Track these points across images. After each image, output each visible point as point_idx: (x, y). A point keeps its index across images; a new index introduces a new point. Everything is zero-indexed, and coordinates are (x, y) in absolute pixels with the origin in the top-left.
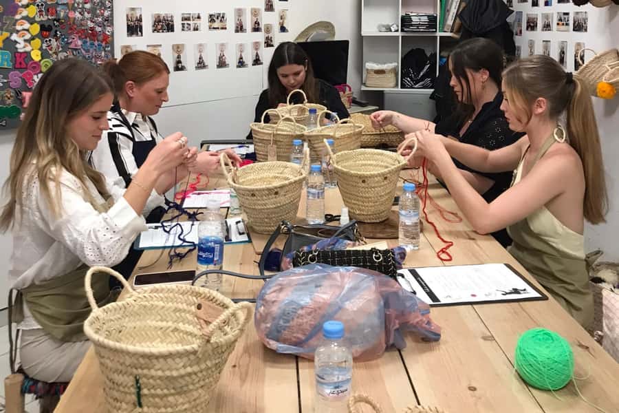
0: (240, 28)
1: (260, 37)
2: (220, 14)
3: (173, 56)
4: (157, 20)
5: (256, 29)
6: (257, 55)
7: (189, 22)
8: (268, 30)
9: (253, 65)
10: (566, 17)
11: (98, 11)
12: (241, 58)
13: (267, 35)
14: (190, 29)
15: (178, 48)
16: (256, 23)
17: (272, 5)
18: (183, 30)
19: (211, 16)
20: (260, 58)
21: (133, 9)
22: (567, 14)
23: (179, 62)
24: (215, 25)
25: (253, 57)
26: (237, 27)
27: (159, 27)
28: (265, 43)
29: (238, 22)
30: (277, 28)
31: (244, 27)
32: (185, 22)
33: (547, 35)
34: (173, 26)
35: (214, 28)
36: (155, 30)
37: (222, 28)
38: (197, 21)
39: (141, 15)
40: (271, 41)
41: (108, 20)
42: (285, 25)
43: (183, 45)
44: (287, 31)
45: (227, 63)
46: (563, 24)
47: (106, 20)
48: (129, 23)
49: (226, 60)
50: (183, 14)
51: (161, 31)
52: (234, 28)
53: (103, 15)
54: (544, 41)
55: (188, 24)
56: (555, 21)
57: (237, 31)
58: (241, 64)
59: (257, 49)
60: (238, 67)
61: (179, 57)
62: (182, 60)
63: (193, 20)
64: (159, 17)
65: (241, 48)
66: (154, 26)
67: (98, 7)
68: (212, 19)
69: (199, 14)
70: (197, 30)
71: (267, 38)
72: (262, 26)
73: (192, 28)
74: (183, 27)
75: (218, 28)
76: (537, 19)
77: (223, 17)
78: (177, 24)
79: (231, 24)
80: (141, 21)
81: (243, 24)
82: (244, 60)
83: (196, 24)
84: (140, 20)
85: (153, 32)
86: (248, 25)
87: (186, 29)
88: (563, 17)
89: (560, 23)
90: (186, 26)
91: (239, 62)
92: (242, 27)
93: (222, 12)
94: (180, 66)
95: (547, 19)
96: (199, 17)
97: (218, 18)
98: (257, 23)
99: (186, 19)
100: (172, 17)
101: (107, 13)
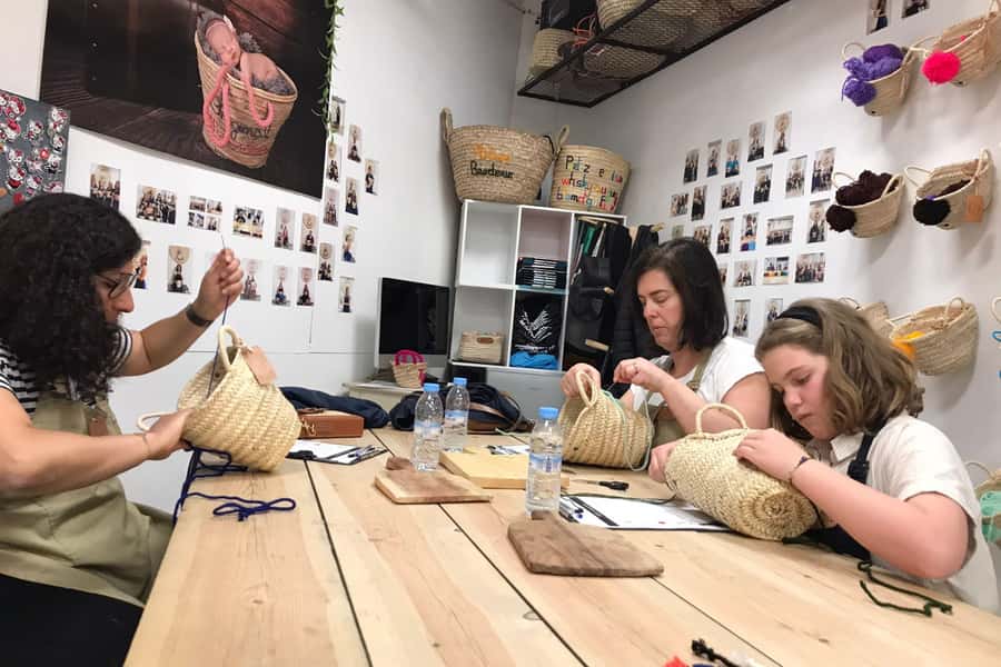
0: (283, 241)
1: (313, 261)
2: (253, 211)
3: (169, 265)
4: (147, 198)
5: (308, 248)
6: (306, 289)
7: (202, 214)
8: (326, 252)
9: (298, 304)
10: (783, 263)
11: (36, 151)
12: (281, 290)
13: (323, 261)
14: (202, 225)
15: (179, 253)
16: (308, 238)
17: (334, 216)
18: (190, 224)
19: (239, 211)
20: (310, 296)
21: (105, 169)
22: (786, 259)
23: (178, 277)
24: (245, 227)
25: (298, 292)
26: (279, 239)
27: (150, 210)
28: (320, 272)
29: (282, 231)
30: (338, 253)
31: (290, 241)
32: (196, 212)
33: (743, 292)
34: (173, 213)
35: (242, 232)
36: (141, 214)
37: (255, 235)
38: (215, 215)
39: (118, 183)
40: (329, 272)
41: (54, 172)
42: (350, 251)
43: (187, 250)
44: (354, 261)
45: (257, 293)
46: (776, 274)
47: (50, 171)
48: (95, 192)
49: (257, 290)
50: (193, 197)
51: (151, 218)
52: (273, 240)
53: (44, 160)
54: (737, 301)
55: (199, 216)
56: (761, 270)
57: (278, 245)
58: (280, 299)
59: (306, 280)
60: (276, 303)
61: (178, 268)
62: (183, 274)
63: (209, 212)
64: (150, 193)
65: (282, 272)
66: (140, 207)
67: (36, 143)
68: (240, 216)
69: (220, 203)
70: (214, 229)
71: (323, 266)
72: (317, 244)
73: (205, 226)
74: (191, 219)
75: (248, 233)
76: (726, 271)
77: (258, 217)
78: (182, 213)
79: (270, 230)
80: (118, 193)
81: (289, 236)
82: (285, 293)
83: (212, 219)
84: (116, 191)
85: (138, 217)
86: (297, 240)
87: (195, 223)
88: (775, 264)
89: (770, 272)
90: (196, 218)
91: (278, 296)
92: (286, 239)
93: (257, 209)
94: (179, 284)
95: (745, 269)
96: (219, 209)
97: (249, 217)
98: (310, 238)
99: (197, 207)
100: (173, 198)
101: (53, 159)
